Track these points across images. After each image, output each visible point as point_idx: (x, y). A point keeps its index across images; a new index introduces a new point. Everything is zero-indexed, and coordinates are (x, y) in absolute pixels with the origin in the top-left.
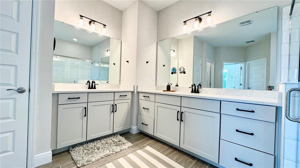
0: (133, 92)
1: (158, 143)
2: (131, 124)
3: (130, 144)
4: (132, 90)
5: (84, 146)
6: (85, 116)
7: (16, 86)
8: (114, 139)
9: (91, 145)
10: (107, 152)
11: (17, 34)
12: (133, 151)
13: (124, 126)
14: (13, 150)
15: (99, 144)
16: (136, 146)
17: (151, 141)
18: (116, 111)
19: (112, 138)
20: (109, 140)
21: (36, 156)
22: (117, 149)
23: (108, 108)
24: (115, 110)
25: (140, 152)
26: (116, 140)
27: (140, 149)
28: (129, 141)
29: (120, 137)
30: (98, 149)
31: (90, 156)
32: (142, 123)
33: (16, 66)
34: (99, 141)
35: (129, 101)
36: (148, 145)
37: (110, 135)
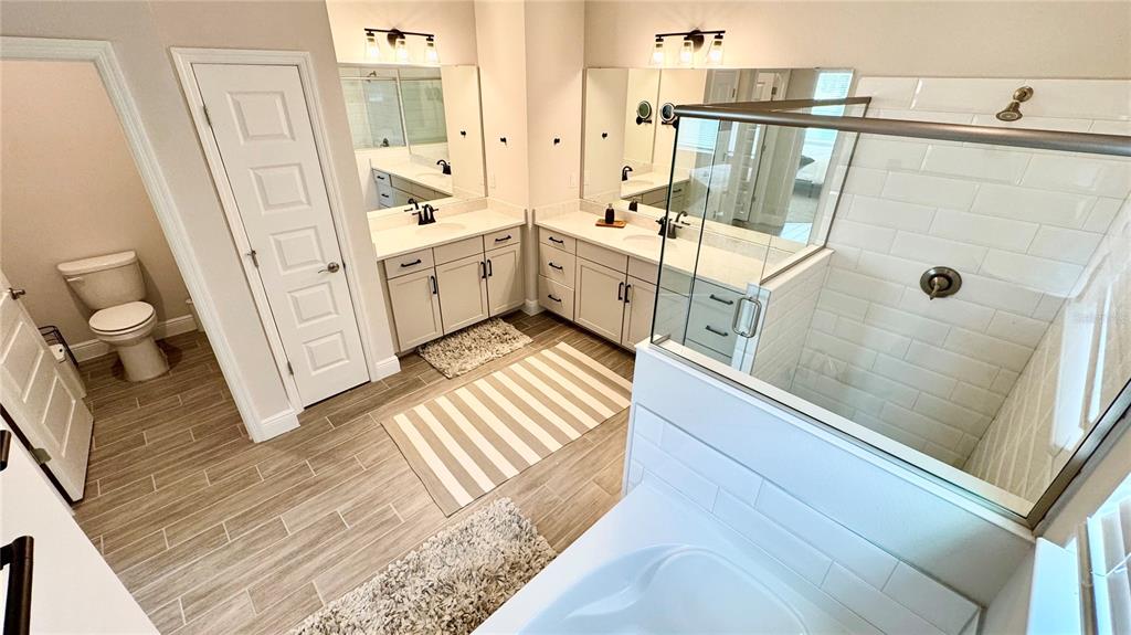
0: (523, 227)
1: (583, 335)
2: (525, 296)
3: (528, 340)
4: (522, 221)
5: (442, 344)
6: (435, 293)
7: (324, 261)
8: (494, 329)
9: (453, 342)
10: (488, 355)
11: (299, 165)
12: (535, 352)
13: (510, 300)
14: (348, 358)
15: (467, 340)
16: (539, 342)
17: (568, 332)
18: (490, 275)
19: (488, 326)
20: (484, 332)
21: (378, 364)
22: (506, 348)
23: (475, 270)
24: (488, 272)
25: (546, 353)
26: (497, 332)
27: (548, 347)
28: (525, 333)
29: (503, 324)
30: (470, 349)
31: (461, 361)
32: (550, 296)
33: (315, 227)
34: (465, 334)
35: (517, 247)
36: (562, 340)
37: (484, 322)
